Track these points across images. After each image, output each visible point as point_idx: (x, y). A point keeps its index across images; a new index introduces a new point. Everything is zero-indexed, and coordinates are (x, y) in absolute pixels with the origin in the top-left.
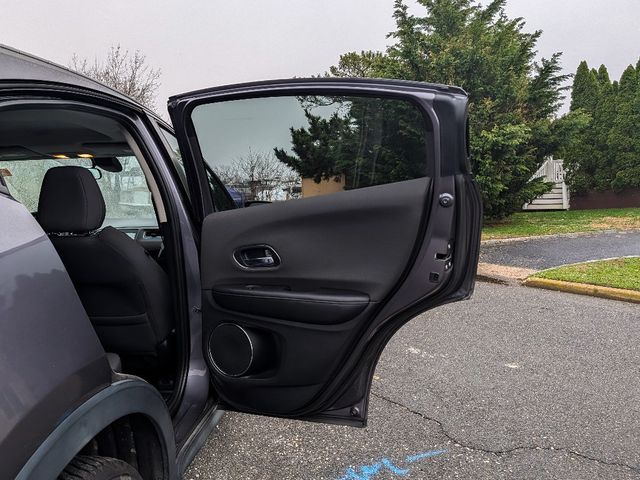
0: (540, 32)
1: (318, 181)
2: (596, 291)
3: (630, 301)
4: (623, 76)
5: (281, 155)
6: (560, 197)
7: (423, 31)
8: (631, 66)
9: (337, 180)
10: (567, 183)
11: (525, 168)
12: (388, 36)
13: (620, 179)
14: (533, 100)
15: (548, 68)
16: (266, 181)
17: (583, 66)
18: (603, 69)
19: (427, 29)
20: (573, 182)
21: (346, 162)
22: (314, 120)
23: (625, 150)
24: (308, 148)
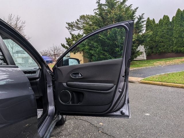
0: (138, 7)
1: (75, 53)
2: (162, 84)
3: (173, 87)
4: (159, 22)
5: (63, 46)
6: (144, 56)
7: (104, 8)
8: (161, 19)
9: (80, 53)
10: (145, 52)
11: (135, 48)
12: (94, 10)
13: (160, 51)
14: (137, 28)
15: (140, 18)
16: (59, 54)
17: (148, 19)
18: (154, 20)
19: (105, 7)
20: (147, 52)
21: (83, 48)
22: (73, 35)
23: (161, 42)
24: (71, 44)
